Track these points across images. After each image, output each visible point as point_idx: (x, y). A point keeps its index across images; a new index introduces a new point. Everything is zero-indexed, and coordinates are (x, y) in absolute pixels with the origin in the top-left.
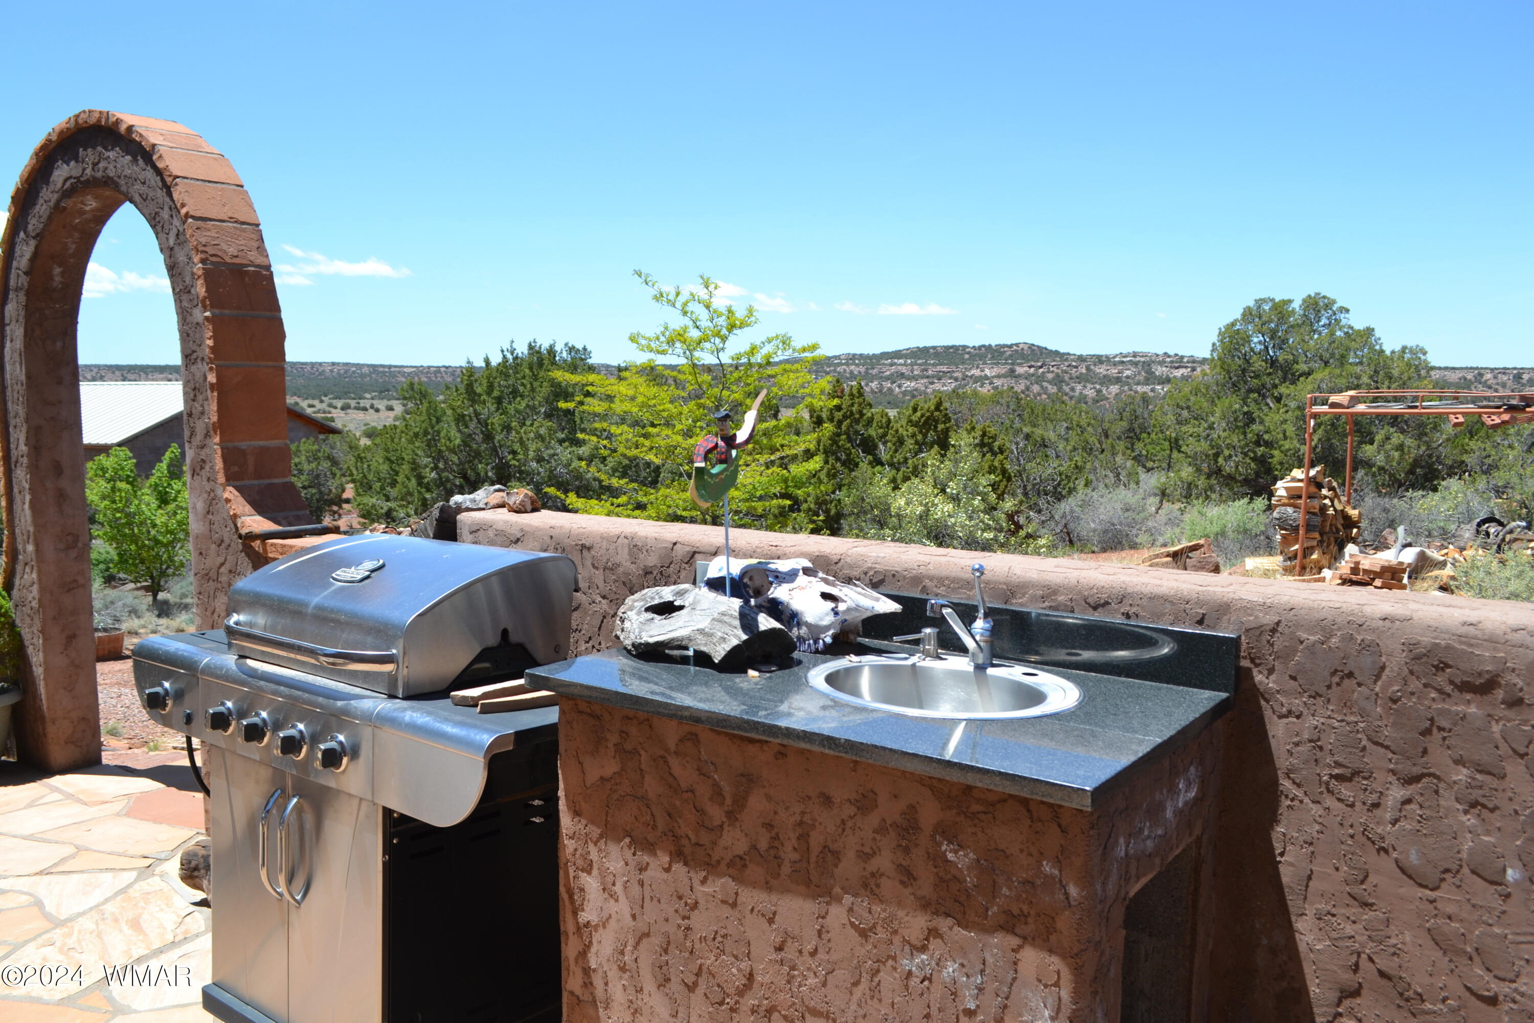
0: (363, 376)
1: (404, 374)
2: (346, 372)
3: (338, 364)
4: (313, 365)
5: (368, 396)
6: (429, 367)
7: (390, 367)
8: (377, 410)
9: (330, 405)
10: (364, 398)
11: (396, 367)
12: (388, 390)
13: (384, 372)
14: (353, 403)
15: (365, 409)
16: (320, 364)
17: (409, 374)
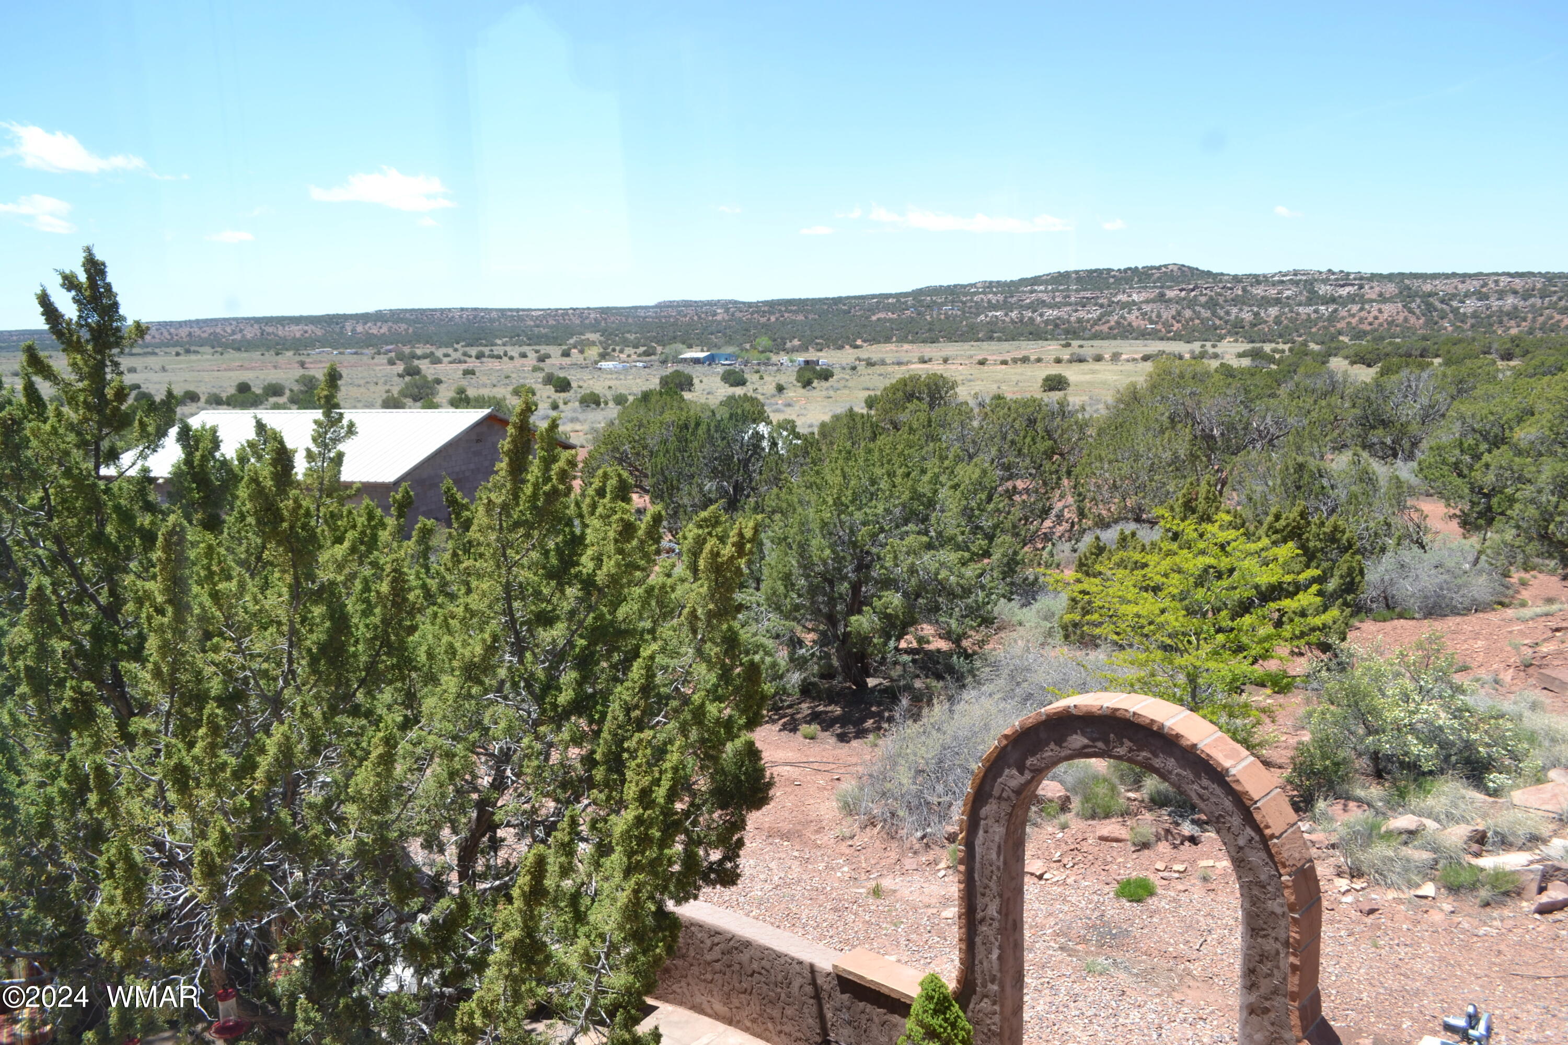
0: (492, 321)
1: (532, 318)
2: (475, 318)
3: (467, 309)
4: (442, 311)
5: (499, 342)
6: (557, 310)
7: (518, 310)
8: (512, 358)
9: (465, 354)
10: (496, 345)
11: (523, 310)
12: (518, 336)
13: (513, 316)
14: (486, 350)
15: (499, 357)
16: (450, 310)
17: (537, 317)
